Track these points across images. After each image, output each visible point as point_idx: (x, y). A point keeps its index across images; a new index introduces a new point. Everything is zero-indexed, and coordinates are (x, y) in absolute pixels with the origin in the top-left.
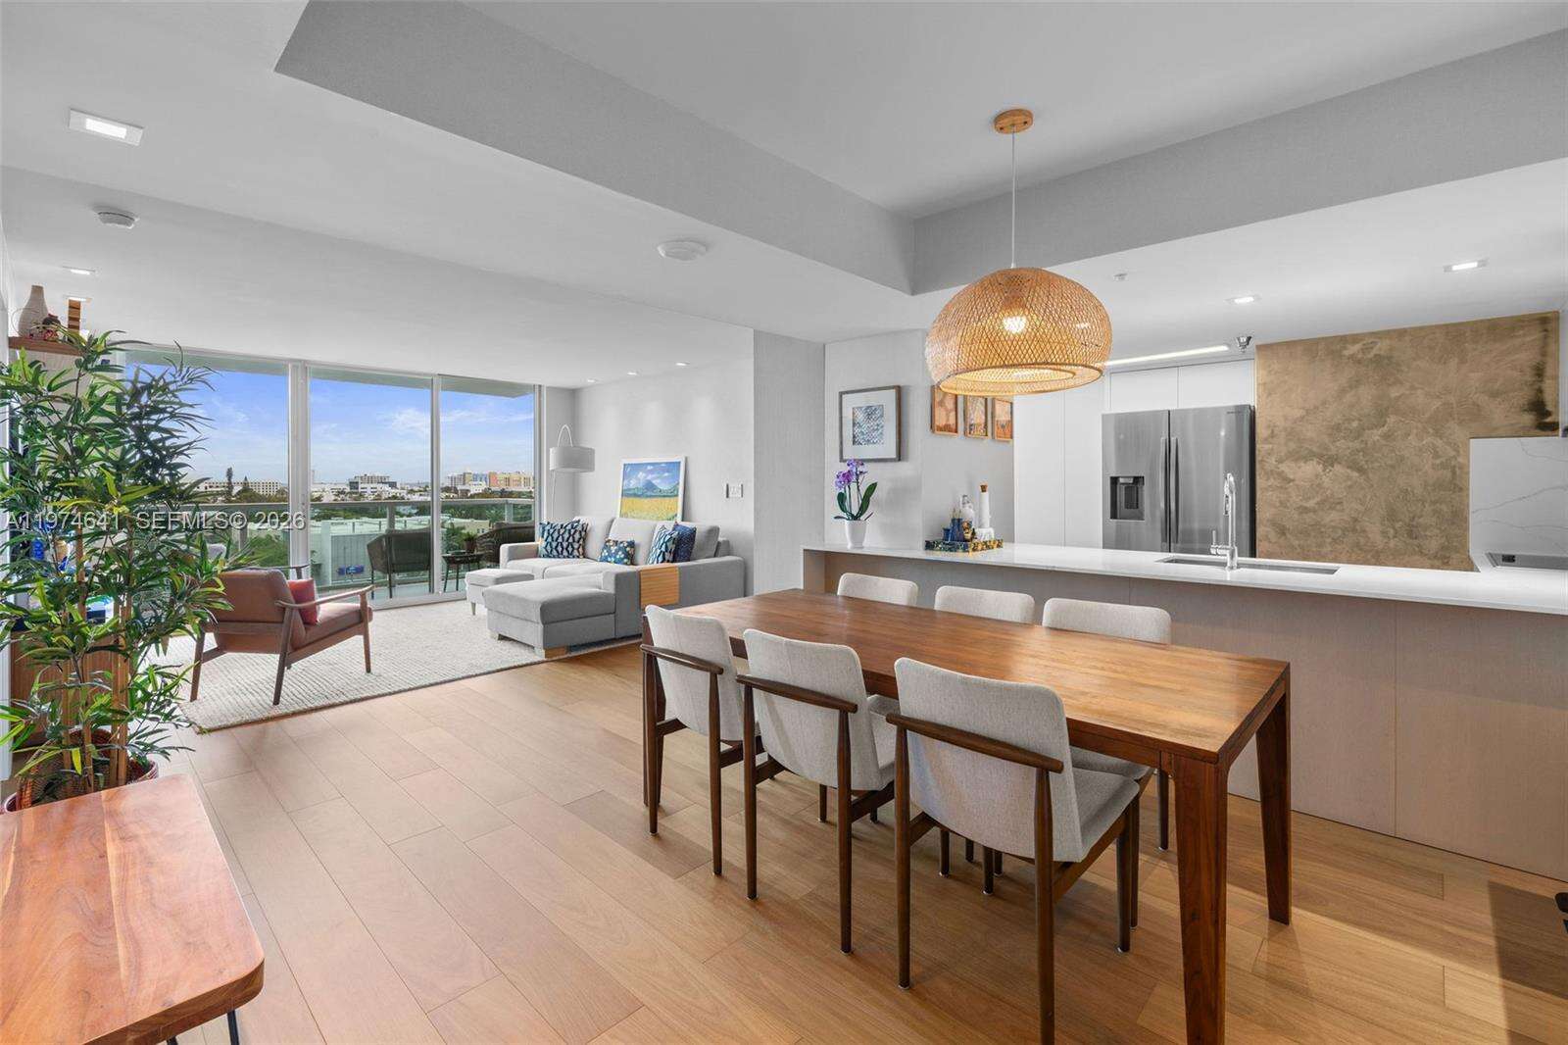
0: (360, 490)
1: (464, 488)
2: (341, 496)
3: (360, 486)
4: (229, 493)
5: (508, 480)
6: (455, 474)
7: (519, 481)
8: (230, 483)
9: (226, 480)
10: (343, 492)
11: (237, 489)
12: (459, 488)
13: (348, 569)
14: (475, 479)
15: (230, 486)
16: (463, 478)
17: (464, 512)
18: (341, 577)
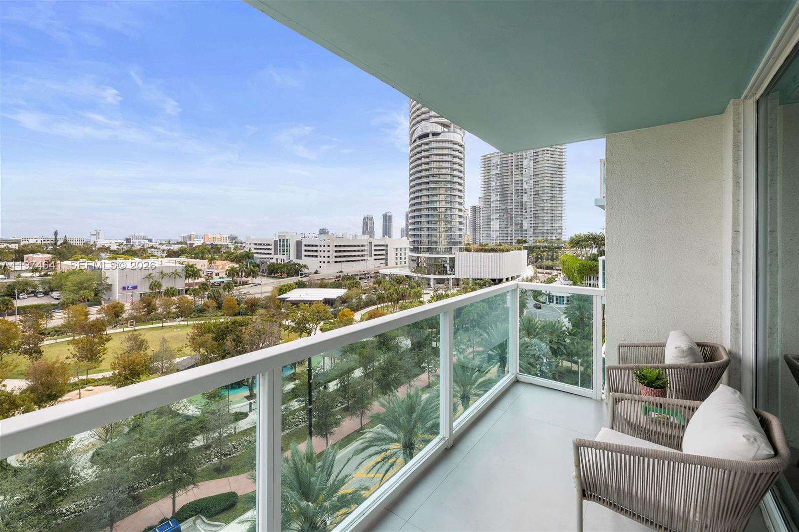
0: (132, 243)
1: (190, 242)
2: (122, 246)
3: (132, 240)
4: (56, 244)
5: (215, 238)
6: (185, 235)
7: (221, 238)
8: (56, 238)
9: (54, 237)
10: (122, 244)
11: (60, 242)
12: (188, 242)
13: (128, 287)
14: (197, 237)
15: (56, 240)
16: (190, 237)
17: (193, 255)
18: (125, 292)
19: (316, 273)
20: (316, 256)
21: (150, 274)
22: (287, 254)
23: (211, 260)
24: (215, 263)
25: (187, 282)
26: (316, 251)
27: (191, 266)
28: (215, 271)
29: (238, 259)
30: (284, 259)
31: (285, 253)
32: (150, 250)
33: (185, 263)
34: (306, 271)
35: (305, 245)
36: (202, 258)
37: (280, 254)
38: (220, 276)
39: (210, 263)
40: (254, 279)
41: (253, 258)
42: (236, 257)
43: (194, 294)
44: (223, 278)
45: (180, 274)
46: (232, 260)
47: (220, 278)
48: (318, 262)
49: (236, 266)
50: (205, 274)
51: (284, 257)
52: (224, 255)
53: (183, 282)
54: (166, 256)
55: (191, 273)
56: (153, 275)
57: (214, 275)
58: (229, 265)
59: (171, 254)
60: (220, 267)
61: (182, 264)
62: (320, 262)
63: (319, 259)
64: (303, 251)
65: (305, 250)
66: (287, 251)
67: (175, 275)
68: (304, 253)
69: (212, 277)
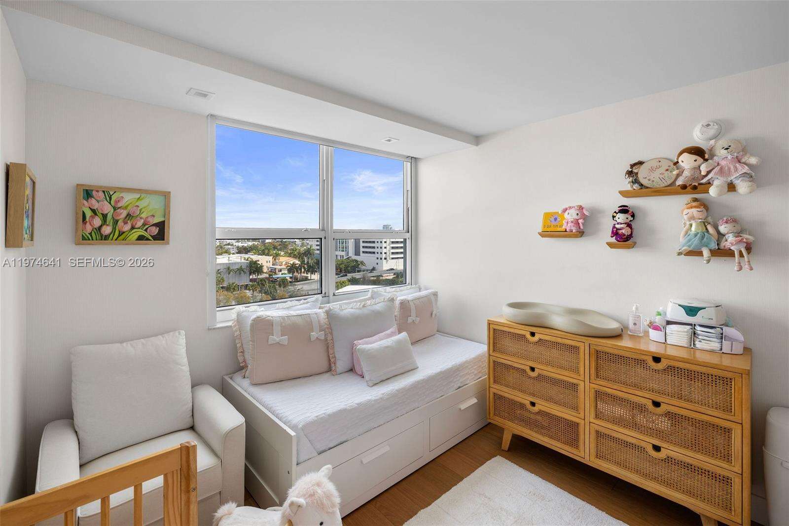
19: (374, 269)
20: (374, 253)
21: (219, 270)
22: (346, 251)
23: (276, 256)
24: (279, 259)
25: (251, 277)
26: (374, 247)
27: (255, 263)
28: (278, 267)
29: (300, 256)
30: (343, 256)
31: (345, 249)
32: (227, 247)
33: (249, 259)
34: (363, 268)
35: (363, 242)
36: (268, 255)
37: (339, 250)
38: (282, 272)
39: (275, 259)
40: (313, 275)
41: (314, 255)
42: (299, 253)
43: (252, 290)
44: (285, 274)
45: (245, 270)
46: (295, 257)
47: (282, 274)
48: (375, 258)
49: (297, 262)
50: (270, 270)
51: (343, 253)
52: (289, 252)
53: (248, 277)
54: (237, 253)
55: (255, 268)
56: (221, 270)
57: (277, 271)
58: (292, 261)
59: (242, 251)
60: (284, 263)
61: (247, 260)
62: (378, 258)
63: (376, 255)
64: (361, 247)
65: (363, 247)
66: (346, 248)
67: (240, 270)
68: (362, 250)
69: (275, 273)
